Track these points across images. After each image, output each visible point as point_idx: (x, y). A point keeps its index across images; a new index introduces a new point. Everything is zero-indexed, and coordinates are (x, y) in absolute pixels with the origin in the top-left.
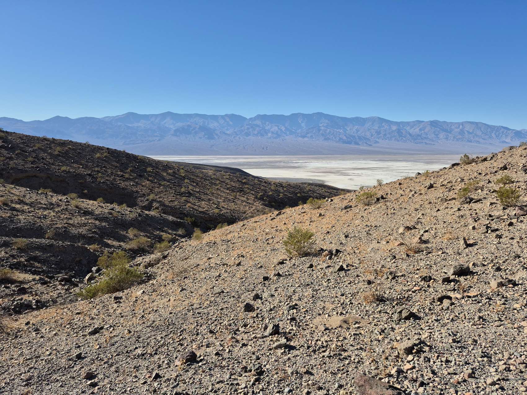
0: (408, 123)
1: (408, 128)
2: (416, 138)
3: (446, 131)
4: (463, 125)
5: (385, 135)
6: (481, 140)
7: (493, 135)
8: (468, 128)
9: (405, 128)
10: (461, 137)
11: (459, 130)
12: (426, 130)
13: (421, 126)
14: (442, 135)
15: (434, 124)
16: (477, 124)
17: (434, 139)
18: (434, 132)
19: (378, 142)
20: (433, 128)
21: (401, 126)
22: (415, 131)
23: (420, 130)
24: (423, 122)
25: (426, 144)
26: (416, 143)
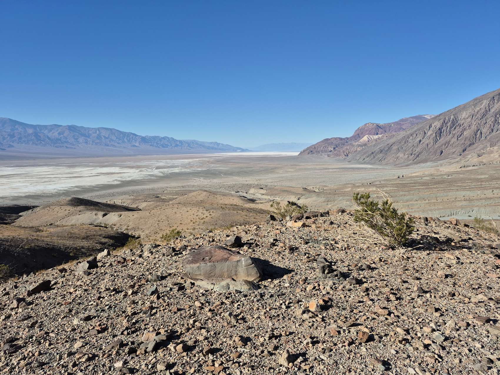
0: (45, 127)
1: (46, 132)
2: (55, 142)
3: (83, 135)
4: (99, 131)
5: (20, 138)
6: (116, 144)
7: (125, 140)
8: (103, 133)
9: (42, 131)
10: (98, 141)
11: (96, 135)
12: (65, 134)
13: (60, 130)
14: (81, 139)
15: (72, 128)
16: (111, 130)
17: (74, 143)
18: (74, 136)
19: (13, 146)
20: (72, 132)
21: (38, 129)
22: (54, 134)
23: (59, 134)
24: (61, 126)
25: (67, 147)
26: (56, 147)
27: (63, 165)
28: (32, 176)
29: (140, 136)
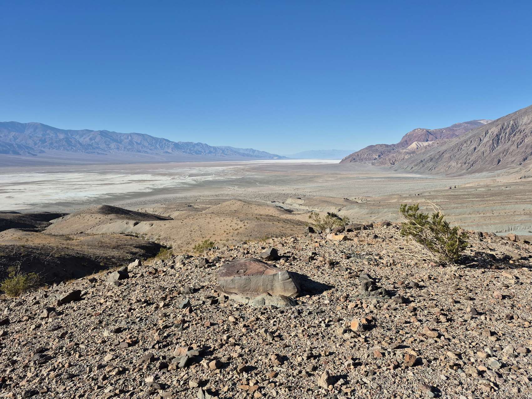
0: (77, 132)
1: (77, 137)
2: (87, 148)
3: (116, 141)
4: (131, 136)
5: (52, 144)
6: (148, 150)
7: (158, 146)
8: (136, 139)
9: (74, 136)
10: (131, 147)
11: (128, 140)
12: (97, 140)
13: (91, 136)
14: (113, 145)
15: (103, 133)
16: (143, 135)
17: (106, 149)
18: (105, 142)
19: (44, 152)
20: (103, 138)
21: (69, 134)
22: (85, 140)
23: (91, 139)
24: (92, 131)
25: (98, 154)
26: (87, 153)
27: (94, 171)
28: (64, 182)
29: (173, 142)
